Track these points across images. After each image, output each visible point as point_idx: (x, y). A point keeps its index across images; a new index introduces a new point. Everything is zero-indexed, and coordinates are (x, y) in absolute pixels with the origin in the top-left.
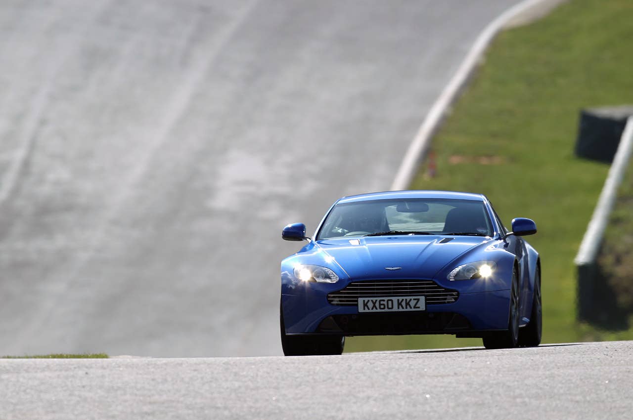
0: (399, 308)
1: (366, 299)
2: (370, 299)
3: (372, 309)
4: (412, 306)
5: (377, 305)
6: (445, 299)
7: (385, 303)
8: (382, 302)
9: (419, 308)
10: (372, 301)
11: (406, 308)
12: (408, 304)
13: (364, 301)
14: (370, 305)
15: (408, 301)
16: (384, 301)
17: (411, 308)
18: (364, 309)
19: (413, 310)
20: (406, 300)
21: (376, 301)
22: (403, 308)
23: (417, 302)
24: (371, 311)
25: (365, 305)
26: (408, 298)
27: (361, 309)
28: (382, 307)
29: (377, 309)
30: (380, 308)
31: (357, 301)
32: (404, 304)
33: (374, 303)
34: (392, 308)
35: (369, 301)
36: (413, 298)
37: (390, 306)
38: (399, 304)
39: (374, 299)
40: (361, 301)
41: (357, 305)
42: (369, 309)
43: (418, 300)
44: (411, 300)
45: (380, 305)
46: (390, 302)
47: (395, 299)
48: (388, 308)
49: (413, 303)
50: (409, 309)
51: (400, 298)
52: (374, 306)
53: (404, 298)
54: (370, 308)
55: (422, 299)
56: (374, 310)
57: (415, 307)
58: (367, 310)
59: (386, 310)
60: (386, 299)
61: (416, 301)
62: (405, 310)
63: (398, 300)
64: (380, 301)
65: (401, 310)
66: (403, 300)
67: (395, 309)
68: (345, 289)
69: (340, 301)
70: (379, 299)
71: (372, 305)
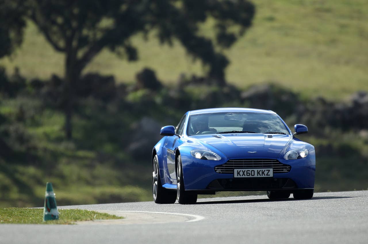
0: (258, 175)
1: (239, 170)
2: (241, 170)
3: (242, 176)
4: (266, 174)
5: (245, 173)
6: (283, 170)
7: (250, 172)
9: (269, 175)
10: (242, 171)
11: (262, 175)
12: (263, 173)
13: (238, 171)
14: (241, 173)
16: (249, 171)
17: (265, 175)
18: (238, 176)
19: (266, 176)
20: (262, 170)
21: (245, 171)
22: (260, 175)
24: (241, 177)
25: (238, 173)
27: (236, 176)
28: (248, 174)
29: (245, 176)
30: (247, 175)
31: (233, 171)
32: (261, 173)
33: (244, 172)
34: (254, 175)
35: (240, 171)
37: (253, 174)
38: (258, 173)
39: (244, 170)
40: (236, 171)
41: (233, 173)
42: (240, 176)
44: (265, 170)
45: (247, 173)
46: (253, 172)
47: (256, 170)
48: (252, 175)
49: (266, 173)
50: (263, 176)
51: (259, 170)
52: (244, 174)
54: (241, 175)
55: (271, 170)
56: (244, 176)
57: (267, 175)
58: (239, 176)
60: (251, 170)
61: (268, 171)
62: (261, 176)
63: (258, 171)
64: (247, 171)
65: (259, 176)
66: (260, 170)
67: (256, 176)
68: (226, 164)
69: (222, 171)
70: (246, 170)
71: (242, 173)
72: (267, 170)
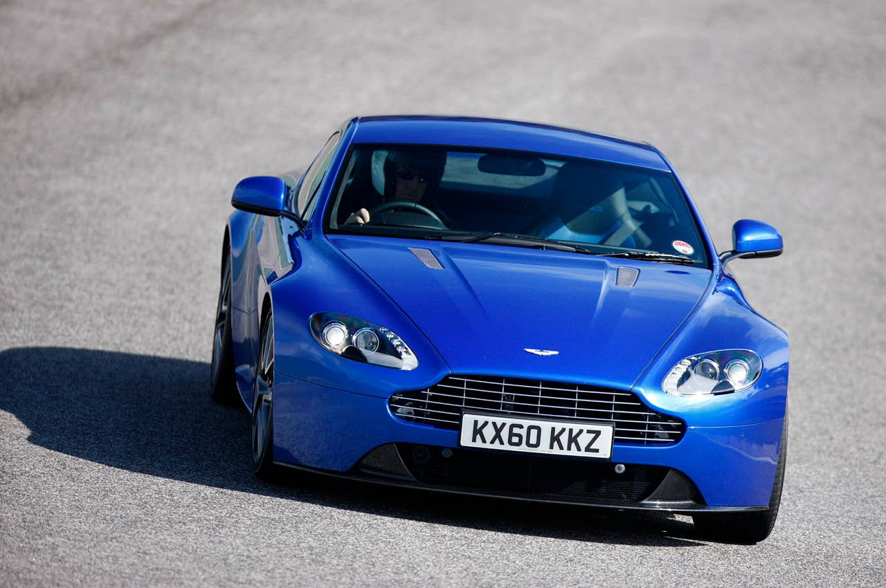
0: (551, 447)
1: (481, 419)
2: (491, 419)
3: (492, 442)
4: (583, 445)
5: (505, 434)
6: (652, 435)
7: (523, 432)
8: (516, 430)
9: (597, 451)
10: (494, 424)
11: (569, 448)
12: (573, 440)
13: (476, 422)
14: (489, 432)
15: (574, 434)
16: (521, 427)
17: (579, 449)
18: (474, 440)
19: (583, 454)
20: (571, 431)
21: (504, 425)
22: (561, 448)
23: (595, 439)
24: (488, 446)
25: (478, 431)
26: (576, 427)
27: (466, 440)
28: (515, 440)
29: (502, 443)
30: (510, 443)
31: (460, 419)
32: (564, 439)
33: (498, 431)
34: (537, 445)
35: (486, 423)
36: (586, 427)
37: (533, 440)
38: (555, 438)
39: (499, 421)
40: (468, 420)
41: (458, 428)
42: (484, 441)
43: (598, 433)
44: (581, 431)
45: (511, 435)
46: (534, 433)
47: (546, 426)
48: (528, 444)
49: (584, 440)
50: (574, 452)
51: (559, 426)
52: (498, 436)
53: (568, 426)
54: (489, 439)
55: (607, 431)
56: (497, 446)
57: (588, 449)
58: (479, 444)
59: (523, 448)
60: (526, 423)
61: (593, 435)
62: (565, 452)
63: (553, 429)
64: (512, 426)
65: (556, 451)
66: (563, 430)
67: (544, 448)
68: (434, 389)
69: (417, 413)
70: (509, 421)
71: (494, 433)
72: (589, 432)
